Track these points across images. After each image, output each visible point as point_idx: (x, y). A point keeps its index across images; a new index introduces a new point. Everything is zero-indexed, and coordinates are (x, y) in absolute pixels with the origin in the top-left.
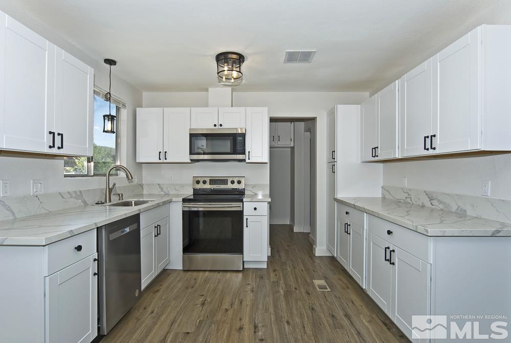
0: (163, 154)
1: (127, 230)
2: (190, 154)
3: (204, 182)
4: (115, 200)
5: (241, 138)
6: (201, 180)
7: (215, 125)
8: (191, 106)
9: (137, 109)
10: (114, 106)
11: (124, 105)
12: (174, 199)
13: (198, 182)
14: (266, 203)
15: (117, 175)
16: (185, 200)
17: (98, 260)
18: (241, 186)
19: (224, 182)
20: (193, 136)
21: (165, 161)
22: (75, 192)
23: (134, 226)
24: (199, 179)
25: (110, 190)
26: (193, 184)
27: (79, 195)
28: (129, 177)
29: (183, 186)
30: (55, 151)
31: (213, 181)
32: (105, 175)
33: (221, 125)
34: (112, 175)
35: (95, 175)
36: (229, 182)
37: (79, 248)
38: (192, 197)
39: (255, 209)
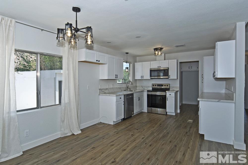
0: (142, 77)
1: (130, 97)
2: (150, 77)
3: (156, 86)
4: (128, 90)
5: (167, 71)
6: (155, 85)
7: (158, 67)
8: (150, 61)
9: (135, 63)
10: (128, 64)
11: (131, 63)
12: (145, 91)
13: (153, 85)
14: (174, 93)
15: (129, 83)
16: (148, 91)
17: (124, 102)
18: (168, 87)
19: (162, 85)
20: (151, 71)
21: (143, 79)
22: (119, 87)
23: (132, 96)
24: (154, 85)
25: (127, 87)
26: (152, 86)
27: (120, 88)
28: (132, 84)
29: (149, 87)
30: (116, 78)
31: (158, 85)
32: (126, 83)
33: (160, 67)
34: (128, 83)
35: (124, 83)
36: (164, 86)
37: (121, 98)
38: (152, 90)
39: (170, 95)
